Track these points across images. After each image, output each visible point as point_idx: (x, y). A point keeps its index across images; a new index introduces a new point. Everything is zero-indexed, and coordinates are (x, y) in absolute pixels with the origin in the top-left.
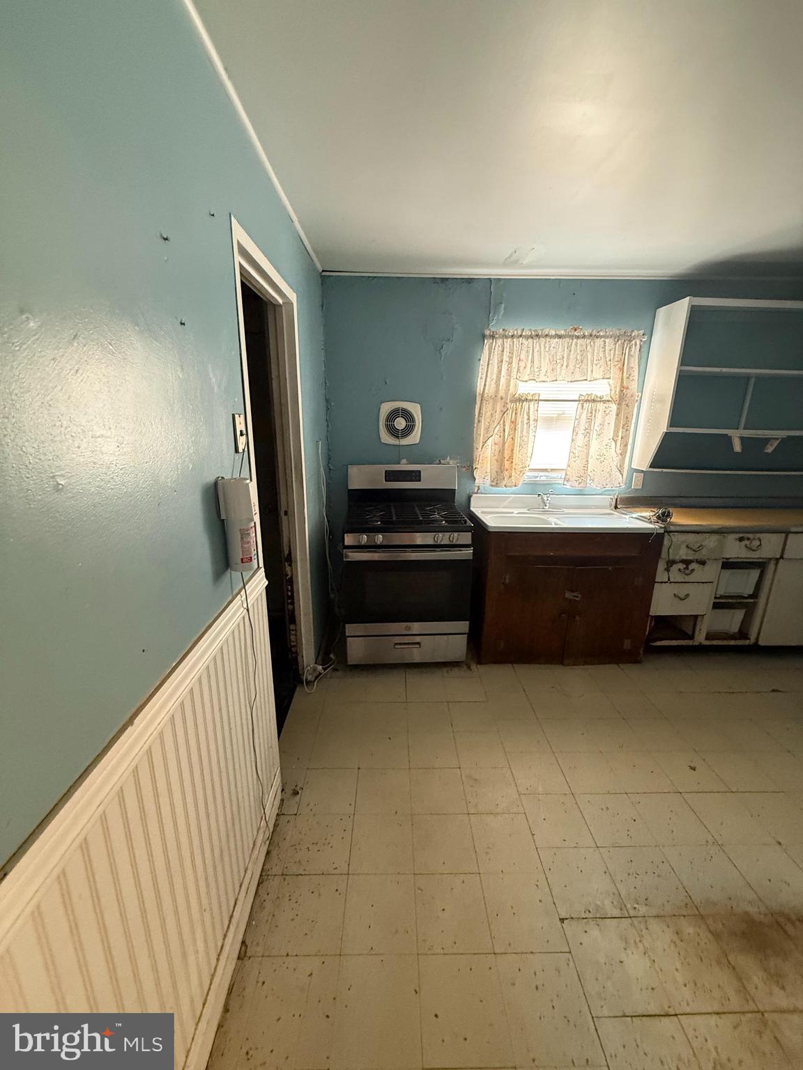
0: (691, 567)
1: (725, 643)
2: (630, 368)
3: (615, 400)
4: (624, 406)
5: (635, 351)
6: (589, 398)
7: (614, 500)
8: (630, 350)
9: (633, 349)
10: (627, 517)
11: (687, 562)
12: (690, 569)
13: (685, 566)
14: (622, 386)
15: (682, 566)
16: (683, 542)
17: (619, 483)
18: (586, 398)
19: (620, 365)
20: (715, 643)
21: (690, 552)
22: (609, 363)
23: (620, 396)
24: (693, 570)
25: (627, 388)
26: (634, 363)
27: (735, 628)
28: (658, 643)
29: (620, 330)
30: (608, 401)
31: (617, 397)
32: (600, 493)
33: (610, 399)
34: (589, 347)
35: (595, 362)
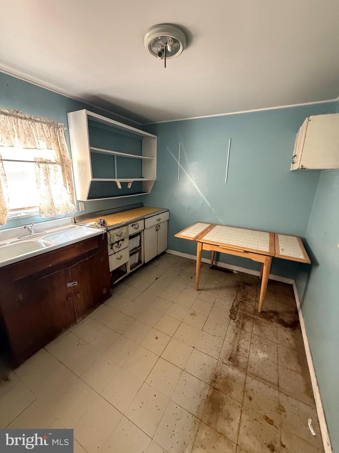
0: (120, 243)
1: (136, 268)
2: (62, 145)
3: (59, 163)
4: (65, 167)
5: (62, 134)
6: (42, 161)
7: (73, 219)
8: (59, 134)
9: (61, 133)
10: (84, 227)
11: (118, 242)
12: (119, 244)
13: (117, 244)
14: (61, 155)
15: (116, 244)
16: (114, 234)
17: (74, 210)
18: (40, 161)
19: (56, 142)
20: (133, 270)
21: (118, 237)
22: (48, 139)
23: (61, 161)
24: (121, 245)
25: (64, 156)
26: (64, 142)
27: (137, 261)
28: (116, 282)
29: (50, 120)
30: (55, 163)
31: (60, 161)
32: (64, 216)
33: (56, 162)
34: (31, 126)
35: (39, 138)
